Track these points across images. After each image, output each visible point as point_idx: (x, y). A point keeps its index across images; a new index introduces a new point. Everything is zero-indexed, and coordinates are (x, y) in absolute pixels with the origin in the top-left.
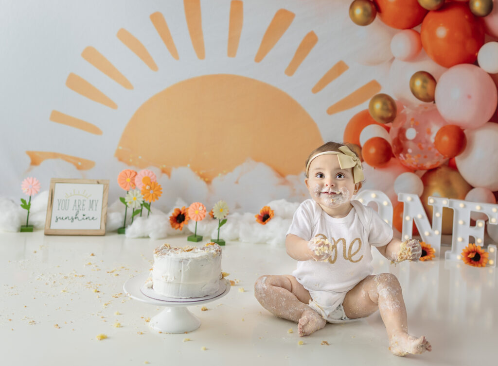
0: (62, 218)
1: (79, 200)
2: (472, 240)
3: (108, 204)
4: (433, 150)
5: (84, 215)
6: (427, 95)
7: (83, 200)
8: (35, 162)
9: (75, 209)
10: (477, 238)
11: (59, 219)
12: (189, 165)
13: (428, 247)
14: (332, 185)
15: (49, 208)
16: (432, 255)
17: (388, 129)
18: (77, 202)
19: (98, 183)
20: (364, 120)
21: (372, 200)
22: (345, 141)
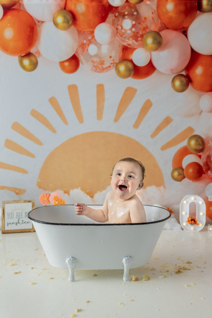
0: (11, 224)
1: (19, 213)
5: (23, 221)
7: (21, 212)
11: (9, 224)
12: (80, 188)
14: (125, 181)
15: (3, 218)
17: (200, 157)
18: (18, 213)
19: (29, 202)
20: (185, 152)
21: (192, 201)
22: (173, 166)
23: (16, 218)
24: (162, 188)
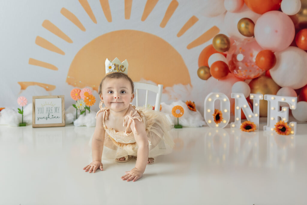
0: (41, 118)
2: (280, 119)
3: (65, 109)
4: (255, 66)
5: (53, 116)
6: (249, 32)
8: (23, 88)
9: (47, 112)
10: (283, 118)
11: (39, 119)
13: (252, 124)
14: (119, 98)
15: (33, 113)
16: (254, 129)
17: (225, 56)
18: (48, 108)
19: (58, 97)
20: (210, 51)
21: (217, 99)
22: (199, 65)
23: (46, 113)
24: (188, 86)
